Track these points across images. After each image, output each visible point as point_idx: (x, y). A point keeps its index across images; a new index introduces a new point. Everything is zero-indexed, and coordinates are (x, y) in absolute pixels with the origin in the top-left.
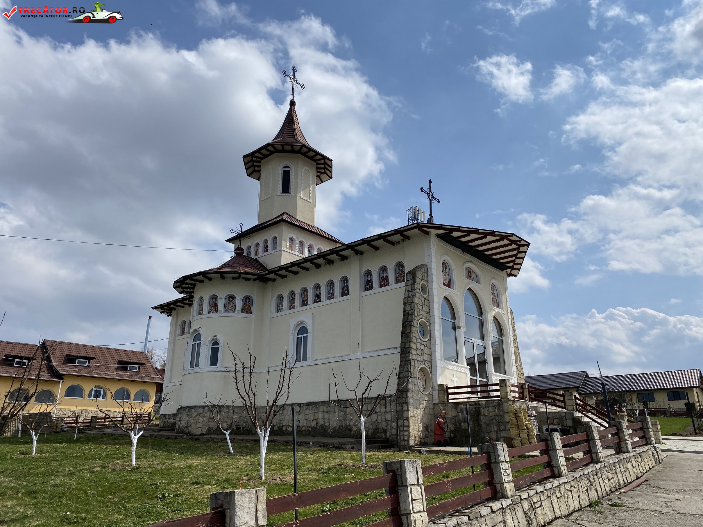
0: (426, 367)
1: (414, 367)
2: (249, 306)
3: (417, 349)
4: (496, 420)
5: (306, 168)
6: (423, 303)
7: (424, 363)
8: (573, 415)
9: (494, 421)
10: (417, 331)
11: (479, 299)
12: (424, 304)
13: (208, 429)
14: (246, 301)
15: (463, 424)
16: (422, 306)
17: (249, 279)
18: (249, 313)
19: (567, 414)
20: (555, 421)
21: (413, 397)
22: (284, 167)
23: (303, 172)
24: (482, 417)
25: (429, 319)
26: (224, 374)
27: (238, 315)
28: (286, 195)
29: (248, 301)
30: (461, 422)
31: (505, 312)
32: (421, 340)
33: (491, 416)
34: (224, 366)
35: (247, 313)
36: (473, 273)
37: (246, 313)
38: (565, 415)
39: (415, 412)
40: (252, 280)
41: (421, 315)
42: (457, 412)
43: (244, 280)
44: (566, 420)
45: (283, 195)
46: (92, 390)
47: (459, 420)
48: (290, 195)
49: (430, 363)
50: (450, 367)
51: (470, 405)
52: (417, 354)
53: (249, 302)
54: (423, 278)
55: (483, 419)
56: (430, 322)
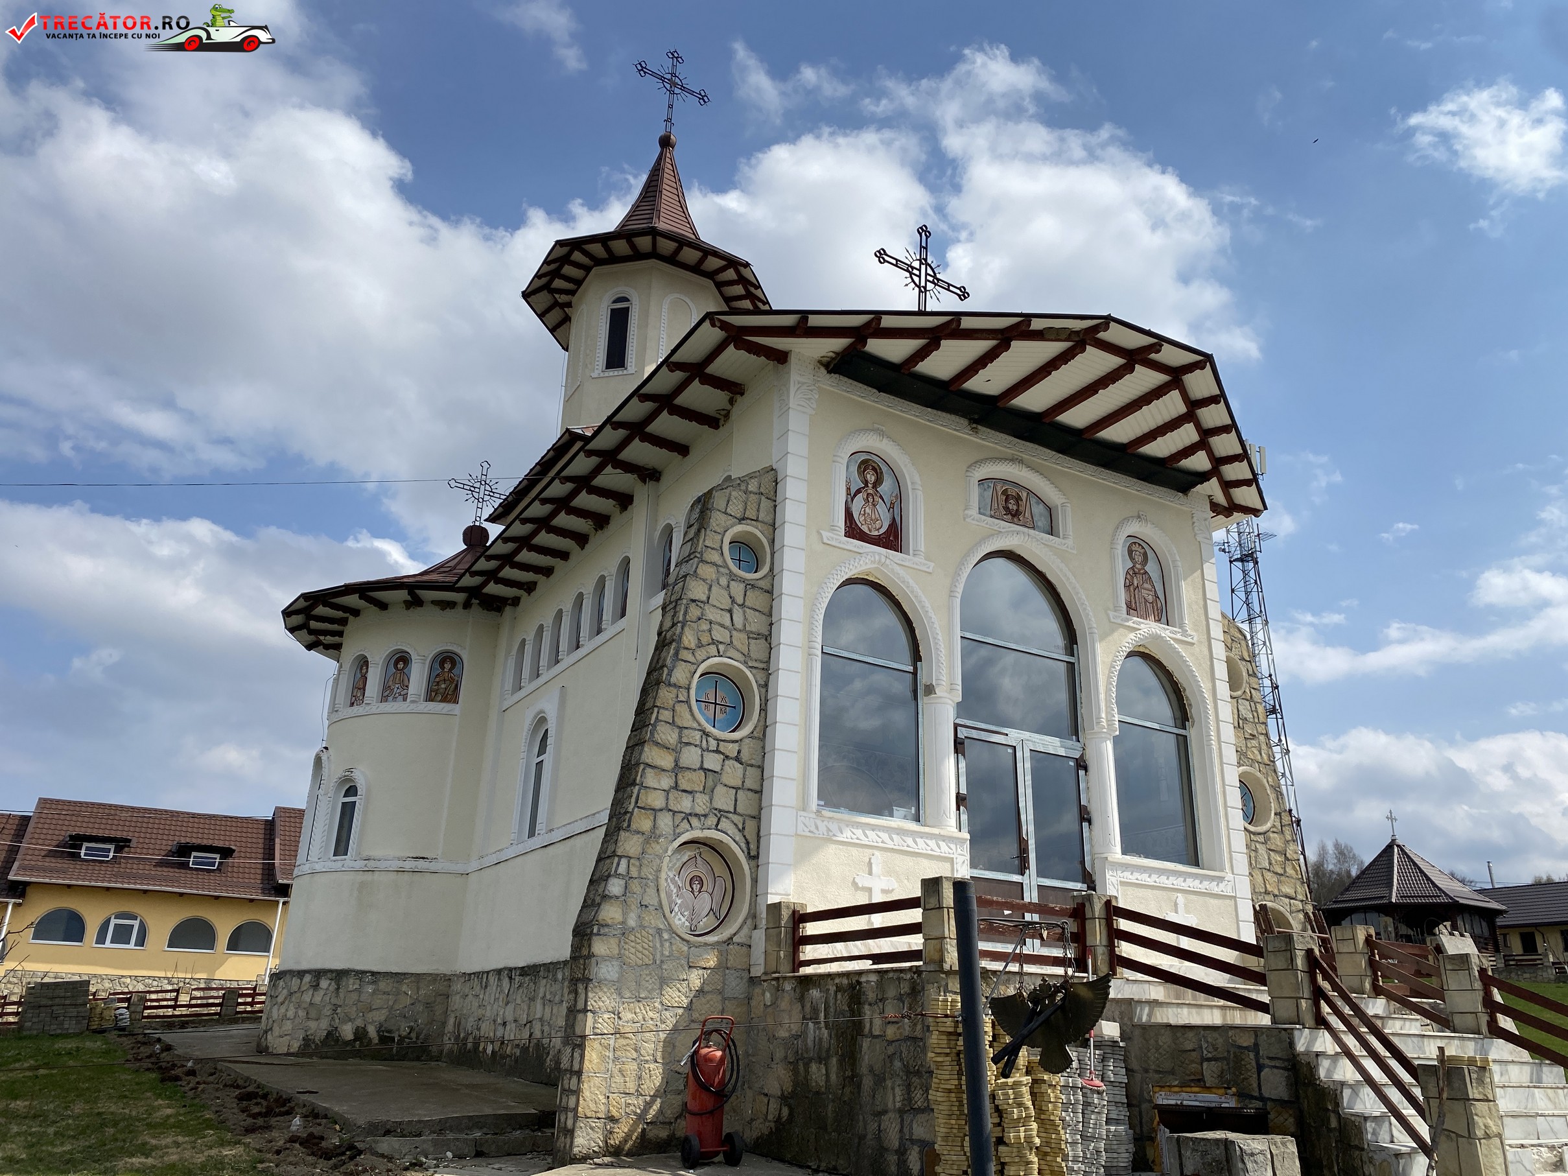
0: (728, 837)
1: (653, 835)
2: (451, 683)
3: (678, 768)
4: (901, 1060)
5: (678, 295)
6: (740, 600)
7: (712, 820)
8: (1292, 1044)
9: (897, 1064)
10: (688, 702)
11: (1060, 590)
12: (742, 606)
13: (304, 1039)
14: (442, 667)
15: (814, 1067)
16: (730, 611)
17: (450, 605)
18: (449, 702)
19: (1263, 1039)
20: (1210, 1071)
21: (620, 956)
22: (614, 302)
23: (665, 307)
24: (866, 1043)
25: (764, 657)
26: (361, 877)
27: (413, 706)
28: (616, 373)
29: (447, 666)
30: (811, 1060)
31: (1195, 636)
32: (706, 734)
33: (890, 1042)
34: (365, 854)
35: (443, 700)
36: (1033, 500)
37: (441, 701)
38: (1256, 1045)
39: (627, 1016)
40: (459, 608)
41: (714, 642)
42: (804, 1018)
43: (437, 609)
44: (1260, 1068)
45: (606, 374)
46: (108, 922)
47: (807, 1050)
48: (625, 372)
49: (751, 825)
50: (847, 835)
51: (839, 988)
52: (676, 787)
53: (450, 670)
54: (751, 513)
55: (869, 1054)
56: (767, 670)
